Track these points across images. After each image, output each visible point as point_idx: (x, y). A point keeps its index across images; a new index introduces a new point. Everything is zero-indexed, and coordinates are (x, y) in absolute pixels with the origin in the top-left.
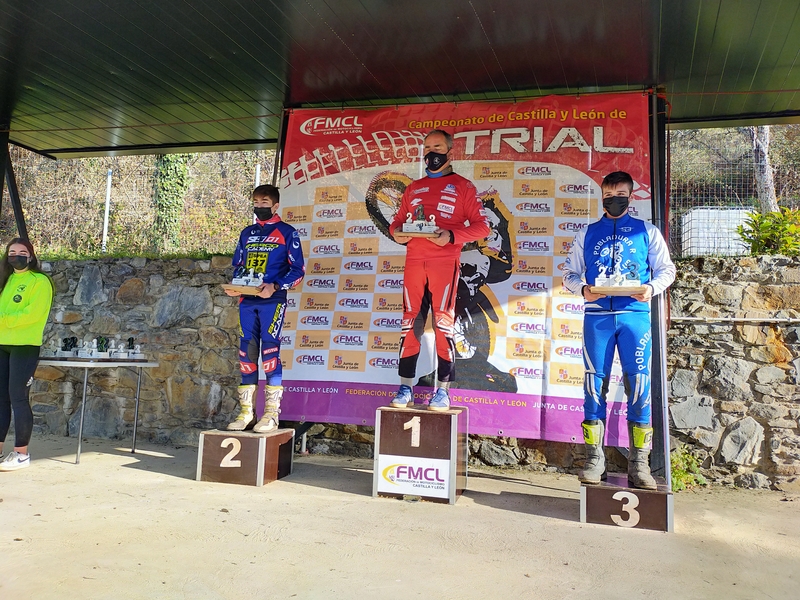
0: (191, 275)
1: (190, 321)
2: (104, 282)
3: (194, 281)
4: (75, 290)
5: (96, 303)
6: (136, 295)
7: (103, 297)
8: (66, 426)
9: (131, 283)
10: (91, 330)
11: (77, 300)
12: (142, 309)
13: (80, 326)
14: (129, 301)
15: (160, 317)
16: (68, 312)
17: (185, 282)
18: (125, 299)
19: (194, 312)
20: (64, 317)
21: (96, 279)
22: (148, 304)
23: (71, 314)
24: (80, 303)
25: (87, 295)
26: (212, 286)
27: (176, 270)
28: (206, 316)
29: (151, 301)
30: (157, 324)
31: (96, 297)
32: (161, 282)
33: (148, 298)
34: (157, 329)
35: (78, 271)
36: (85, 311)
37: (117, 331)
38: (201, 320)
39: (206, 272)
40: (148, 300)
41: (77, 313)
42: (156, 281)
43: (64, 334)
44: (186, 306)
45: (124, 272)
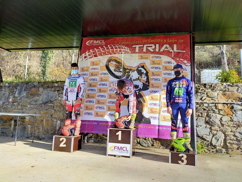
0: (52, 88)
1: (51, 102)
2: (25, 90)
3: (53, 89)
4: (16, 92)
5: (22, 96)
6: (35, 94)
7: (24, 94)
8: (12, 134)
9: (33, 90)
10: (20, 104)
11: (16, 95)
12: (36, 98)
13: (17, 103)
14: (32, 95)
15: (42, 100)
16: (13, 99)
17: (50, 90)
18: (31, 95)
19: (52, 99)
21: (22, 88)
22: (38, 96)
23: (14, 99)
24: (17, 96)
25: (20, 93)
26: (58, 91)
27: (47, 86)
28: (56, 100)
31: (22, 94)
32: (43, 89)
33: (38, 94)
34: (41, 104)
35: (17, 86)
36: (19, 98)
37: (29, 104)
38: (55, 101)
39: (56, 87)
40: (38, 95)
41: (16, 99)
42: (41, 89)
43: (12, 105)
44: (50, 97)
45: (31, 86)
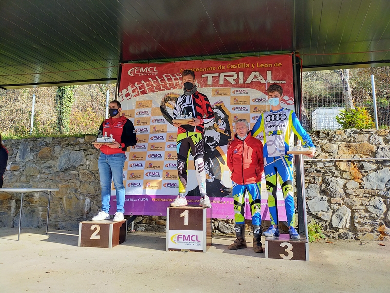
0: (75, 145)
1: (74, 168)
2: (31, 150)
3: (76, 148)
4: (16, 154)
5: (27, 160)
6: (47, 156)
7: (31, 157)
8: (12, 222)
9: (45, 150)
10: (24, 173)
11: (17, 159)
12: (51, 162)
13: (19, 172)
14: (44, 158)
15: (60, 166)
16: (13, 165)
17: (72, 149)
18: (42, 158)
19: (76, 163)
20: (11, 168)
21: (27, 148)
22: (53, 160)
23: (14, 166)
24: (19, 160)
25: (23, 156)
26: (85, 150)
27: (67, 143)
28: (82, 165)
29: (55, 158)
30: (58, 170)
31: (27, 157)
32: (60, 148)
33: (53, 157)
34: (58, 172)
35: (18, 145)
36: (21, 164)
37: (38, 173)
38: (80, 167)
39: (82, 144)
40: (53, 158)
41: (17, 165)
42: (57, 149)
43: (11, 176)
44: (72, 161)
45: (41, 144)
